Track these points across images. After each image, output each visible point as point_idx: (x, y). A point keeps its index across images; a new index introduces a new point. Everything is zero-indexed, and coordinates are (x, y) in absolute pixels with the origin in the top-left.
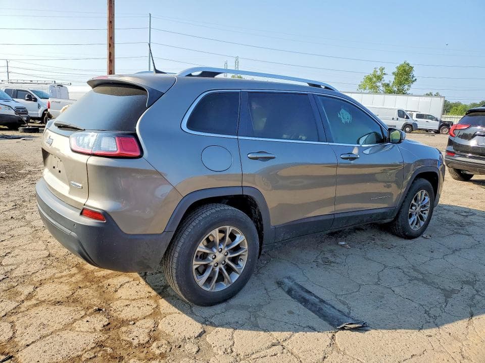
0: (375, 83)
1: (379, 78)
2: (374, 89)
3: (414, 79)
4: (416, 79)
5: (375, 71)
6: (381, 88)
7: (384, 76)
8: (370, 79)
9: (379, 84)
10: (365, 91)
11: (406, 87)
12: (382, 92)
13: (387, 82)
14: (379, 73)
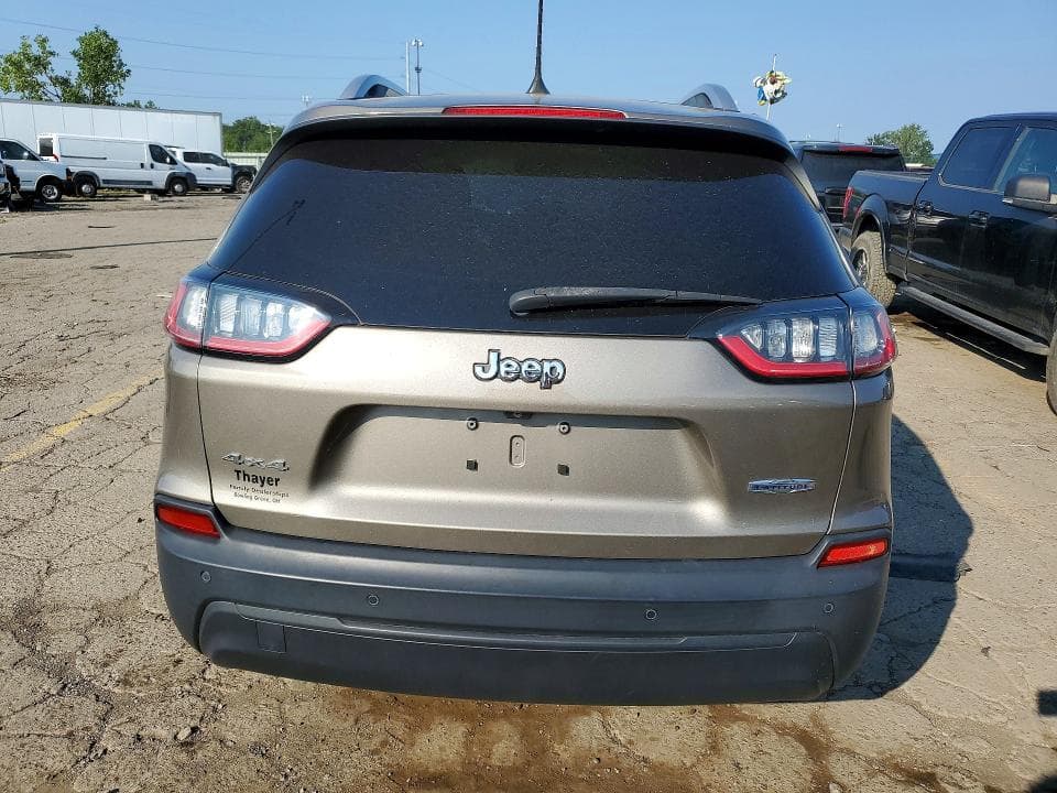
0: (30, 73)
1: (40, 63)
2: (33, 92)
3: (125, 69)
4: (129, 71)
5: (26, 46)
6: (51, 88)
7: (51, 59)
8: (18, 66)
9: (41, 78)
10: (9, 95)
11: (110, 88)
12: (56, 99)
13: (60, 72)
14: (35, 50)
